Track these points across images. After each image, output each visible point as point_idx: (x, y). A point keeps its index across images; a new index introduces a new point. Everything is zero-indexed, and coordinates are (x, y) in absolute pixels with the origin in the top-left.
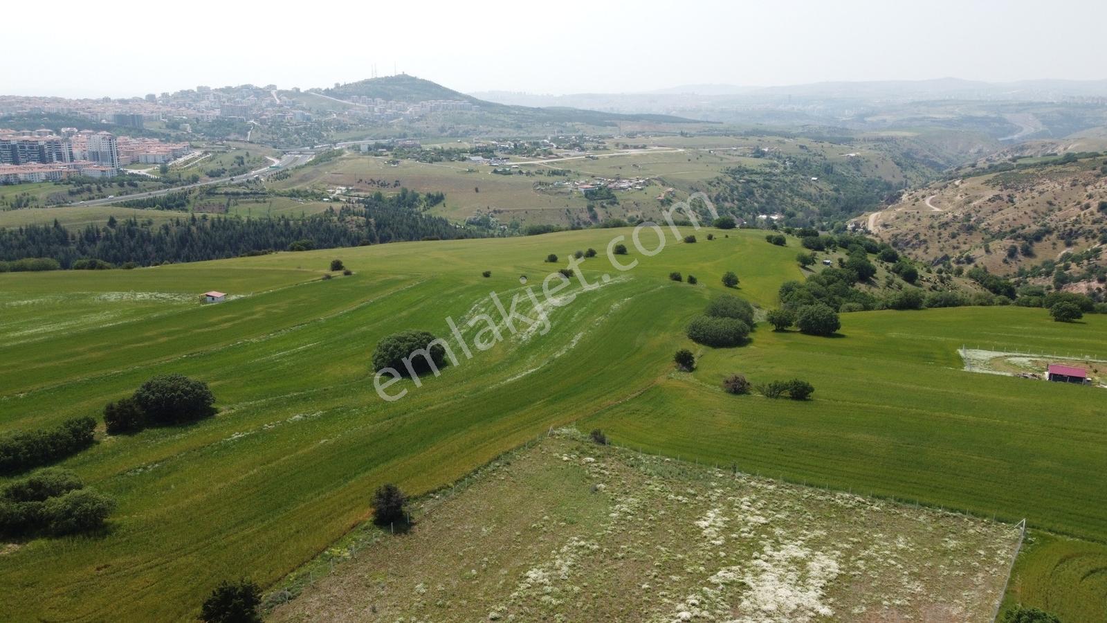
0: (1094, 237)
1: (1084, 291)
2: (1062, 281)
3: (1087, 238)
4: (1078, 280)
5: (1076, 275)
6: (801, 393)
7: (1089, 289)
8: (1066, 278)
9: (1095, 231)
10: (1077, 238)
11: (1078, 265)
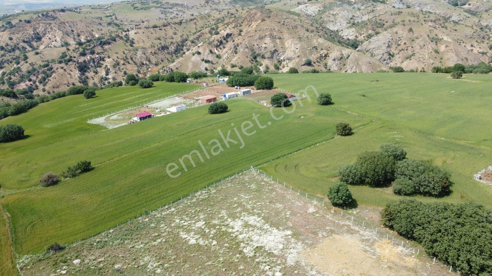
0: (11, 62)
1: (25, 87)
2: (12, 85)
3: (8, 63)
4: (19, 83)
5: (17, 81)
6: (86, 168)
7: (27, 85)
8: (13, 83)
9: (10, 60)
10: (3, 64)
11: (14, 76)
